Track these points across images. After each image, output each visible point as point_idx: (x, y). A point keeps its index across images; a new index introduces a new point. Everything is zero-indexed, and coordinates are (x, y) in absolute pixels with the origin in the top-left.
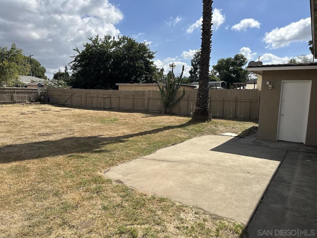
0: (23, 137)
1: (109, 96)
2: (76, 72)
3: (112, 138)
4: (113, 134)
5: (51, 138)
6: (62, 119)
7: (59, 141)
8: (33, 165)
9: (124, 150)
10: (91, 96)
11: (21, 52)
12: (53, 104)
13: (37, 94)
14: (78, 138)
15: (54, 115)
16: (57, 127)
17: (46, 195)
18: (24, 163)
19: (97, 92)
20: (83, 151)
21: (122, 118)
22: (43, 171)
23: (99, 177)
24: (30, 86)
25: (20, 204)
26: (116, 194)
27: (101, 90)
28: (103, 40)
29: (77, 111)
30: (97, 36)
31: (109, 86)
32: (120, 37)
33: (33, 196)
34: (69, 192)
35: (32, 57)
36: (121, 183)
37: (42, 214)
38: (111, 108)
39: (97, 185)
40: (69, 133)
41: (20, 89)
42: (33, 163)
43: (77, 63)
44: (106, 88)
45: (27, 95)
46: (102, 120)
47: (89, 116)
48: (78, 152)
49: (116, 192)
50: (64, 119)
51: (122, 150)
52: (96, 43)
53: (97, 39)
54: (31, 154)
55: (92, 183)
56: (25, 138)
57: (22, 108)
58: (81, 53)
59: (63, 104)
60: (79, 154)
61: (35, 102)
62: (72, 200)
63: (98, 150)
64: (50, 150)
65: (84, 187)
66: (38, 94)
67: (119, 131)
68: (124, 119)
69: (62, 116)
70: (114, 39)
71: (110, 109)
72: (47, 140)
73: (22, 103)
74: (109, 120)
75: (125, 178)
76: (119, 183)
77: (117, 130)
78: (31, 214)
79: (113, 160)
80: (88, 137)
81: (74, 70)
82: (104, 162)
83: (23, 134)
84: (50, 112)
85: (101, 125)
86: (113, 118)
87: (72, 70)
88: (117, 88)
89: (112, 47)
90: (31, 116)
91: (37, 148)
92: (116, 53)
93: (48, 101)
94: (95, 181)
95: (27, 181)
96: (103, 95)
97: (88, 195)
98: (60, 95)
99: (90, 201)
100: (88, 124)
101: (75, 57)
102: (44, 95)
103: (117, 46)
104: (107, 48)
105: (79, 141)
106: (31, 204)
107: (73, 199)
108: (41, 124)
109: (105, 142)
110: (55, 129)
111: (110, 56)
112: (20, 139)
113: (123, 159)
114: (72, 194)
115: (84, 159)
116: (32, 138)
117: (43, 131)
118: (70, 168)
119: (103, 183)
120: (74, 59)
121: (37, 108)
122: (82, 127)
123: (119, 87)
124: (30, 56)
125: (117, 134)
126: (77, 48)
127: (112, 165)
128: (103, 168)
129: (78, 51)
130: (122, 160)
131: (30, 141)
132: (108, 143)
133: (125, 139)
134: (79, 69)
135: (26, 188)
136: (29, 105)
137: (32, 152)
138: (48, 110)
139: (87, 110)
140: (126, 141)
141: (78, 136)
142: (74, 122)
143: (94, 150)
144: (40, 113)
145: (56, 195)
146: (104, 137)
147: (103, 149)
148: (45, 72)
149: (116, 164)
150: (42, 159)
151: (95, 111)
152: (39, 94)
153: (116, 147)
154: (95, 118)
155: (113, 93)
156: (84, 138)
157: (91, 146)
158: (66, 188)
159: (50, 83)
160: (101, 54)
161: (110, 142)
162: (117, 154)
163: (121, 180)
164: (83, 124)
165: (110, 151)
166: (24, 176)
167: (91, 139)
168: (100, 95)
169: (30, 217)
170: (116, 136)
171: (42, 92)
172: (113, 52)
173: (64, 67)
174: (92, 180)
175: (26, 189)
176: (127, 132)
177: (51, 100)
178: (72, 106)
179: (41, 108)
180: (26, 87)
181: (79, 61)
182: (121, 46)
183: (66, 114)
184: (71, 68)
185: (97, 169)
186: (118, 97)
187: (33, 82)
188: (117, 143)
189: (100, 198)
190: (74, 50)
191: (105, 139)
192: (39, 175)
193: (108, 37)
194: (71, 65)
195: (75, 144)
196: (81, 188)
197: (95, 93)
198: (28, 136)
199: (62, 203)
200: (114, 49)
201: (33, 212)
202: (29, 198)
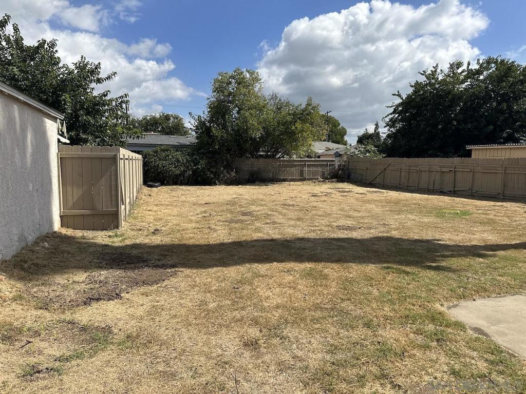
0: (316, 228)
1: (453, 169)
2: (393, 130)
3: (459, 246)
4: (463, 240)
5: (355, 235)
6: (369, 206)
7: (367, 240)
8: (332, 270)
9: (488, 274)
10: (418, 169)
11: (318, 109)
12: (355, 182)
13: (333, 167)
14: (397, 239)
15: (357, 199)
16: (363, 217)
17: (353, 322)
18: (320, 266)
19: (429, 163)
20: (408, 264)
21: (479, 211)
22: (347, 283)
23: (440, 313)
24: (323, 156)
25: (319, 325)
26: (476, 353)
27: (437, 159)
28: (446, 71)
29: (393, 194)
30: (436, 67)
31: (453, 151)
32: (481, 62)
33: (335, 318)
34: (388, 327)
35: (329, 114)
36: (484, 335)
37: (349, 349)
38: (454, 191)
39: (437, 327)
40: (382, 229)
41: (313, 161)
42: (332, 269)
43: (397, 116)
44: (446, 155)
45: (320, 169)
46: (439, 212)
47: (414, 204)
48: (400, 263)
49: (475, 350)
50: (373, 206)
51: (484, 274)
52: (433, 79)
53: (436, 71)
54: (328, 255)
55: (427, 321)
56: (320, 230)
57: (313, 187)
58: (404, 98)
59: (369, 183)
60: (401, 266)
61: (330, 179)
62: (395, 342)
63: (434, 264)
64: (355, 253)
65: (413, 324)
66: (335, 167)
67: (473, 234)
68: (483, 214)
69: (369, 202)
70: (468, 67)
71: (454, 193)
72: (350, 236)
73: (314, 180)
74: (452, 214)
75: (493, 327)
76: (479, 334)
77: (469, 234)
78: (333, 345)
79: (465, 288)
80: (415, 240)
81: (391, 127)
82: (447, 289)
83: (317, 225)
84: (351, 194)
85: (439, 220)
86: (460, 211)
87: (388, 127)
88: (468, 154)
89: (463, 82)
90: (326, 199)
91: (336, 247)
92: (471, 91)
93: (349, 178)
94: (433, 320)
95: (325, 293)
96: (441, 167)
97: (420, 339)
98: (367, 169)
99: (426, 352)
100: (413, 217)
101: (394, 107)
102: (343, 170)
103: (474, 78)
104: (454, 84)
105: (400, 245)
106: (333, 330)
107: (395, 340)
108: (339, 212)
109: (447, 253)
110: (361, 221)
111: (458, 97)
112: (314, 231)
113: (485, 290)
114: (393, 331)
115: (411, 277)
116: (328, 232)
117: (342, 222)
118: (388, 288)
119: (447, 326)
120: (392, 110)
121: (333, 189)
122: (404, 222)
123: (473, 153)
124: (327, 113)
125: (470, 240)
126: (399, 92)
127: (463, 297)
128: (447, 299)
129: (399, 95)
130: (483, 291)
131: (326, 235)
132: (452, 256)
133: (488, 252)
134: (399, 125)
135: (325, 304)
136: (321, 184)
137: (330, 252)
138: (348, 192)
139: (410, 193)
140: (491, 256)
141: (397, 237)
142: (389, 212)
143: (426, 264)
144: (337, 196)
145: (368, 325)
146: (444, 243)
147: (443, 264)
148: (345, 134)
149: (472, 297)
150: (345, 265)
151: (424, 195)
152: (337, 167)
153: (470, 266)
154: (425, 207)
155: (462, 163)
156: (408, 240)
157: (421, 257)
158: (382, 319)
159: (353, 150)
160: (441, 97)
161: (457, 253)
162: (472, 279)
163: (486, 330)
164: (404, 216)
165: (457, 271)
166: (321, 286)
167: (419, 244)
168: (435, 167)
169: (333, 349)
170: (468, 244)
171: (341, 164)
172: (465, 89)
173: (373, 125)
174: (427, 316)
175: (326, 306)
176: (492, 238)
177: (352, 176)
178: (383, 187)
179: (339, 188)
180: (319, 157)
181: (400, 113)
182: (481, 77)
183: (376, 198)
184: (385, 125)
185: (435, 298)
186: (471, 171)
187: (328, 149)
188: (471, 257)
189: (445, 351)
190: (394, 95)
191: (446, 247)
192: (341, 288)
193: (457, 65)
194: (387, 119)
195: (394, 249)
196: (409, 326)
197: (425, 164)
198: (323, 228)
199: (379, 343)
200: (466, 84)
201: (336, 343)
202: (330, 320)
